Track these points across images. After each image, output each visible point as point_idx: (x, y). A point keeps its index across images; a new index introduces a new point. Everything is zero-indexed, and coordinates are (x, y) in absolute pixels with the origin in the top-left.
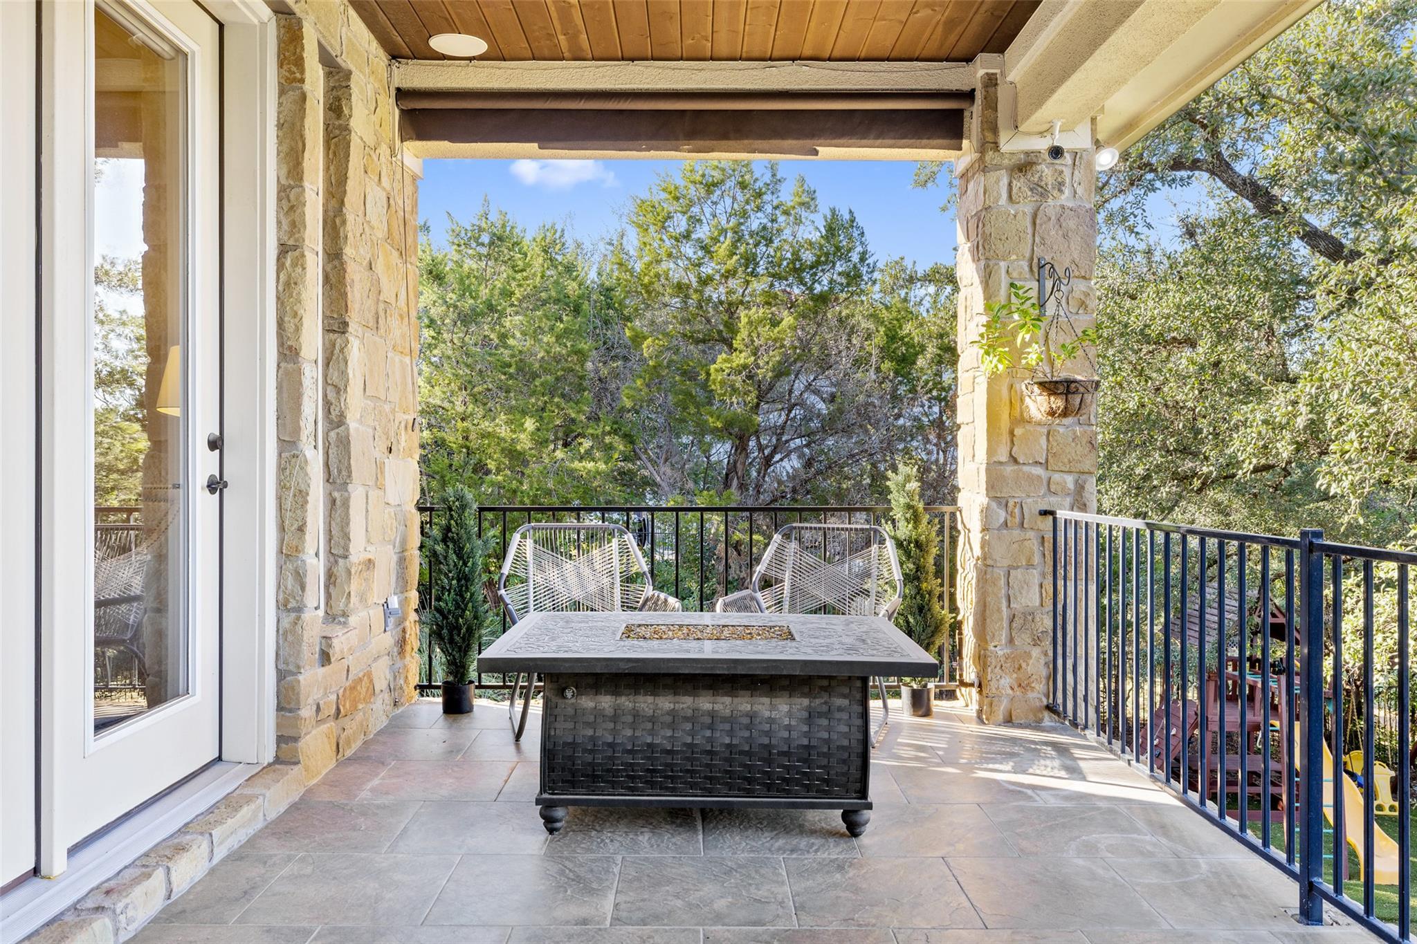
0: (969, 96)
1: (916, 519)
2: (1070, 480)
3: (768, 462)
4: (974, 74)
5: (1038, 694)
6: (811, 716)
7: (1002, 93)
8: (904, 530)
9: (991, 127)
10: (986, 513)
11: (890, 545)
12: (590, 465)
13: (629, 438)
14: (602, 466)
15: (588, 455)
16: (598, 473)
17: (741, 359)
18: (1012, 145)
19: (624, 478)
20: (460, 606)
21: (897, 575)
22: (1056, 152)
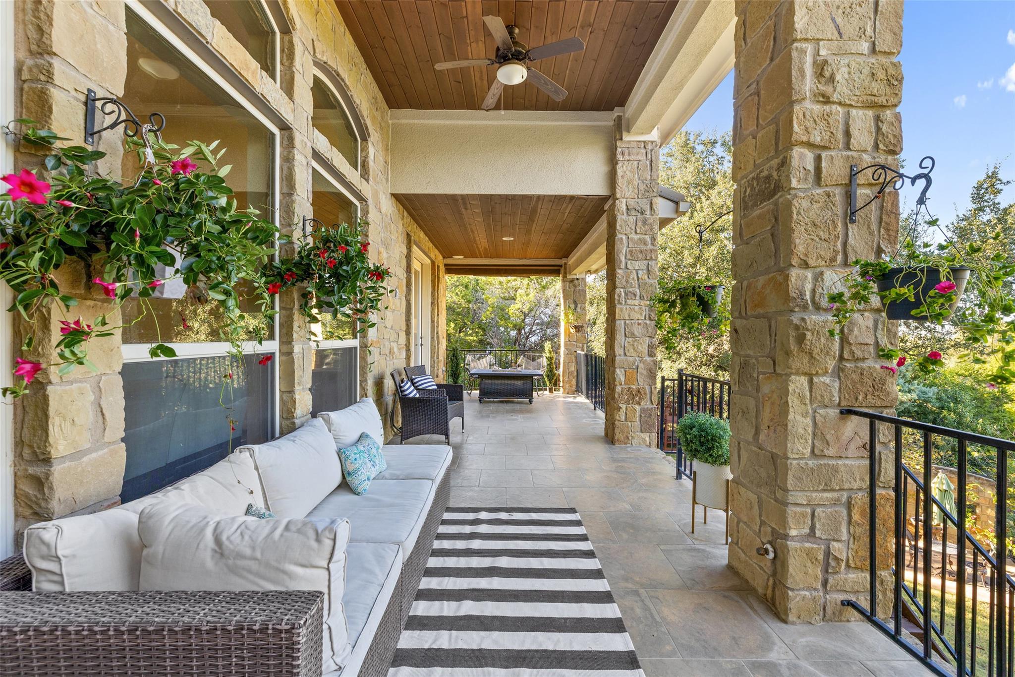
0: (561, 266)
1: (550, 353)
2: (581, 345)
3: (528, 337)
4: (562, 262)
5: (574, 388)
6: (524, 384)
7: (567, 266)
8: (548, 355)
9: (565, 273)
10: (564, 352)
11: (545, 358)
12: (472, 338)
13: (484, 330)
14: (475, 338)
15: (471, 335)
16: (474, 340)
17: (517, 306)
18: (569, 277)
19: (481, 342)
20: (457, 369)
21: (546, 364)
22: (577, 279)
